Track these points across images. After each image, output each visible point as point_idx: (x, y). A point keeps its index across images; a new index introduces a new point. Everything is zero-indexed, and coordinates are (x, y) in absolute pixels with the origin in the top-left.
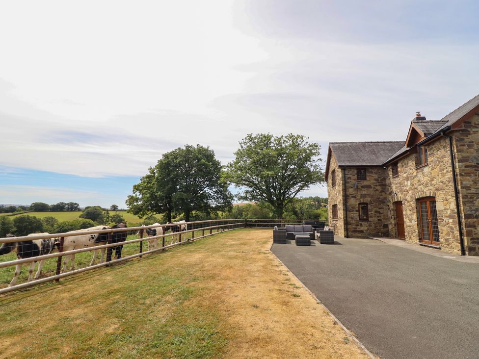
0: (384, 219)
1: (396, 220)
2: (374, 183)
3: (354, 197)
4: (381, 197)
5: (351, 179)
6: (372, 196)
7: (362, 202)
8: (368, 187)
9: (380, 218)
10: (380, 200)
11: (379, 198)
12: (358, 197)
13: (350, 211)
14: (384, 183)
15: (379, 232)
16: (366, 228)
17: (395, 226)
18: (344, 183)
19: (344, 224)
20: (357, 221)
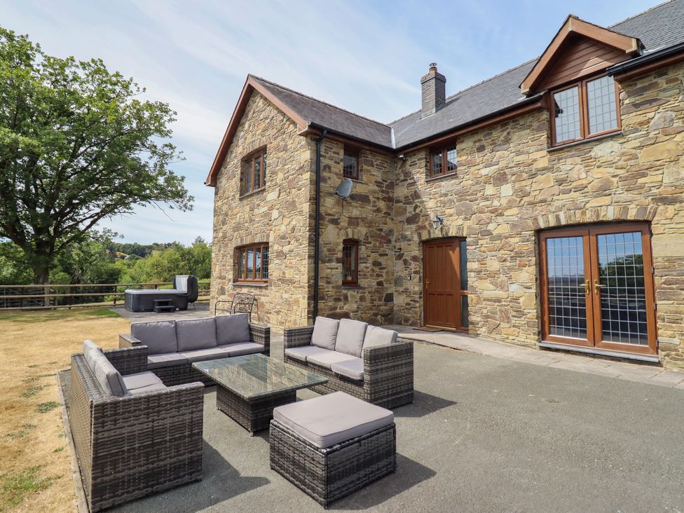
0: (387, 281)
1: (422, 283)
2: (374, 192)
3: (335, 222)
4: (385, 228)
5: (330, 172)
6: (370, 224)
7: (350, 236)
8: (363, 199)
9: (380, 279)
10: (383, 234)
11: (381, 230)
12: (344, 224)
13: (324, 262)
14: (391, 195)
15: (376, 315)
16: (355, 306)
17: (420, 298)
18: (314, 178)
19: (309, 298)
20: (338, 287)
